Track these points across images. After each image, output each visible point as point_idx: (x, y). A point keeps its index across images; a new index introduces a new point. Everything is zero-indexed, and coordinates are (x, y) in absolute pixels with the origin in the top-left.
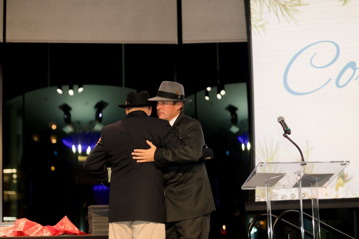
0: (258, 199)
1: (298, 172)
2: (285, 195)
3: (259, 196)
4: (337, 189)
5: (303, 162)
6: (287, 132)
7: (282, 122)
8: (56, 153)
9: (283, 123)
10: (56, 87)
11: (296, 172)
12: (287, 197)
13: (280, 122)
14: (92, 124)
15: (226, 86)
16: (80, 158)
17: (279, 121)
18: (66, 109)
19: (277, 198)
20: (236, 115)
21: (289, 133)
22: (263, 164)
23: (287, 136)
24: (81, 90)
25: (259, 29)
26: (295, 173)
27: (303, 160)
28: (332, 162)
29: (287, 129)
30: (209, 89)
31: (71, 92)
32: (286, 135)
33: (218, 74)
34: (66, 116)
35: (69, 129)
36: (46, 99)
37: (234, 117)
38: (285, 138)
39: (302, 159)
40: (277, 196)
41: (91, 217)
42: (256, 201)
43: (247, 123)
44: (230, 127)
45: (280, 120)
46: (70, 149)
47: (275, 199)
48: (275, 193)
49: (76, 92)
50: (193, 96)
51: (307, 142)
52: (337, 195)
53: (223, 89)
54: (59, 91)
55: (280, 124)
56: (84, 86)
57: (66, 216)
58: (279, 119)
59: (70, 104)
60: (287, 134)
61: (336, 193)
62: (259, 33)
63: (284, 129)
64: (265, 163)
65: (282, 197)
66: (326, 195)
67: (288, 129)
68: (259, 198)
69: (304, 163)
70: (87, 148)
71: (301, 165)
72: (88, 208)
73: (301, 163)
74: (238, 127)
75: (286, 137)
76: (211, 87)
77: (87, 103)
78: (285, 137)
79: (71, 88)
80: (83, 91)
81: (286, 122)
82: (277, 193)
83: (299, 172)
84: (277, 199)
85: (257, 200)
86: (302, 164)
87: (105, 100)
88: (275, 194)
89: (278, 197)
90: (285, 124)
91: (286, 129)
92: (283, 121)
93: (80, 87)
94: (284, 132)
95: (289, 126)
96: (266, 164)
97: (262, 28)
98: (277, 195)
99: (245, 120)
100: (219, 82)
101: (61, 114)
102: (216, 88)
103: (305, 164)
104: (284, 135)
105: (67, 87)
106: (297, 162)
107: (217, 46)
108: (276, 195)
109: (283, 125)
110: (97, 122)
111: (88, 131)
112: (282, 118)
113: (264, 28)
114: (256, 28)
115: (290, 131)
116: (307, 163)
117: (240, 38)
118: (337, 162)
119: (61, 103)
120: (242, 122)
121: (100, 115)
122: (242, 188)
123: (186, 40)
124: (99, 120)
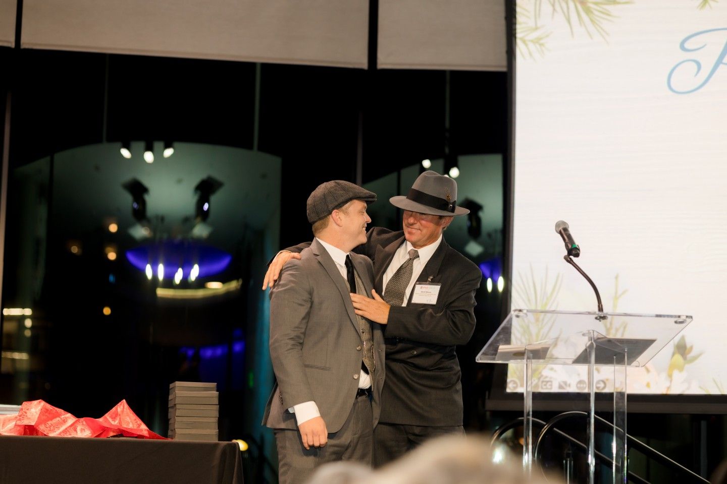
0: (512, 388)
1: (589, 332)
2: (565, 383)
3: (515, 382)
4: (670, 376)
5: (600, 313)
6: (573, 251)
7: (564, 232)
8: (112, 278)
9: (566, 234)
10: (119, 144)
11: (585, 331)
12: (569, 386)
13: (560, 233)
14: (187, 222)
15: (462, 159)
16: (161, 292)
17: (559, 231)
18: (138, 190)
19: (549, 387)
20: (479, 220)
21: (577, 255)
22: (521, 313)
23: (572, 261)
24: (168, 152)
25: (532, 47)
26: (584, 335)
27: (601, 309)
28: (657, 316)
29: (572, 246)
30: (426, 163)
31: (149, 157)
32: (570, 259)
33: (447, 135)
34: (135, 205)
35: (140, 232)
36: (97, 168)
37: (474, 224)
38: (569, 264)
39: (599, 306)
40: (549, 383)
41: (175, 405)
42: (508, 390)
43: (499, 237)
44: (466, 243)
45: (561, 228)
46: (143, 272)
47: (547, 388)
48: (546, 377)
49: (158, 156)
50: (394, 176)
51: (617, 278)
52: (669, 388)
53: (455, 165)
54: (125, 153)
55: (559, 235)
56: (176, 144)
57: (124, 400)
58: (557, 225)
59: (146, 182)
60: (571, 257)
61: (668, 384)
62: (530, 54)
63: (567, 246)
64: (525, 311)
65: (560, 387)
66: (648, 385)
67: (574, 247)
68: (515, 385)
69: (602, 316)
70: (177, 271)
71: (596, 318)
72: (169, 386)
73: (597, 316)
74: (480, 243)
75: (570, 261)
76: (431, 160)
77: (179, 181)
78: (568, 261)
79: (149, 148)
80: (172, 156)
81: (572, 231)
82: (551, 378)
83: (592, 332)
84: (551, 389)
85: (510, 389)
86: (598, 318)
87: (218, 176)
88: (547, 379)
89: (551, 385)
90: (569, 237)
91: (570, 246)
92: (566, 230)
93: (167, 146)
94: (566, 253)
95: (578, 241)
96: (526, 314)
97: (538, 46)
98: (551, 382)
99: (496, 231)
100: (447, 150)
101: (127, 200)
102: (440, 163)
103: (604, 318)
104: (565, 258)
105: (142, 145)
106: (589, 313)
107: (448, 77)
108: (547, 382)
109: (566, 237)
110: (199, 219)
111: (179, 237)
112: (564, 223)
113: (541, 45)
114: (526, 45)
115: (579, 250)
116: (608, 316)
117: (492, 62)
118: (668, 316)
119: (127, 177)
120: (489, 235)
121: (206, 206)
122: (478, 360)
123: (385, 61)
124: (203, 216)
